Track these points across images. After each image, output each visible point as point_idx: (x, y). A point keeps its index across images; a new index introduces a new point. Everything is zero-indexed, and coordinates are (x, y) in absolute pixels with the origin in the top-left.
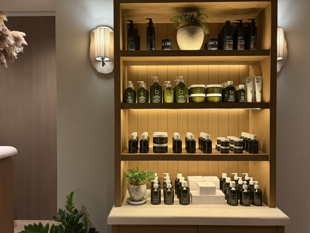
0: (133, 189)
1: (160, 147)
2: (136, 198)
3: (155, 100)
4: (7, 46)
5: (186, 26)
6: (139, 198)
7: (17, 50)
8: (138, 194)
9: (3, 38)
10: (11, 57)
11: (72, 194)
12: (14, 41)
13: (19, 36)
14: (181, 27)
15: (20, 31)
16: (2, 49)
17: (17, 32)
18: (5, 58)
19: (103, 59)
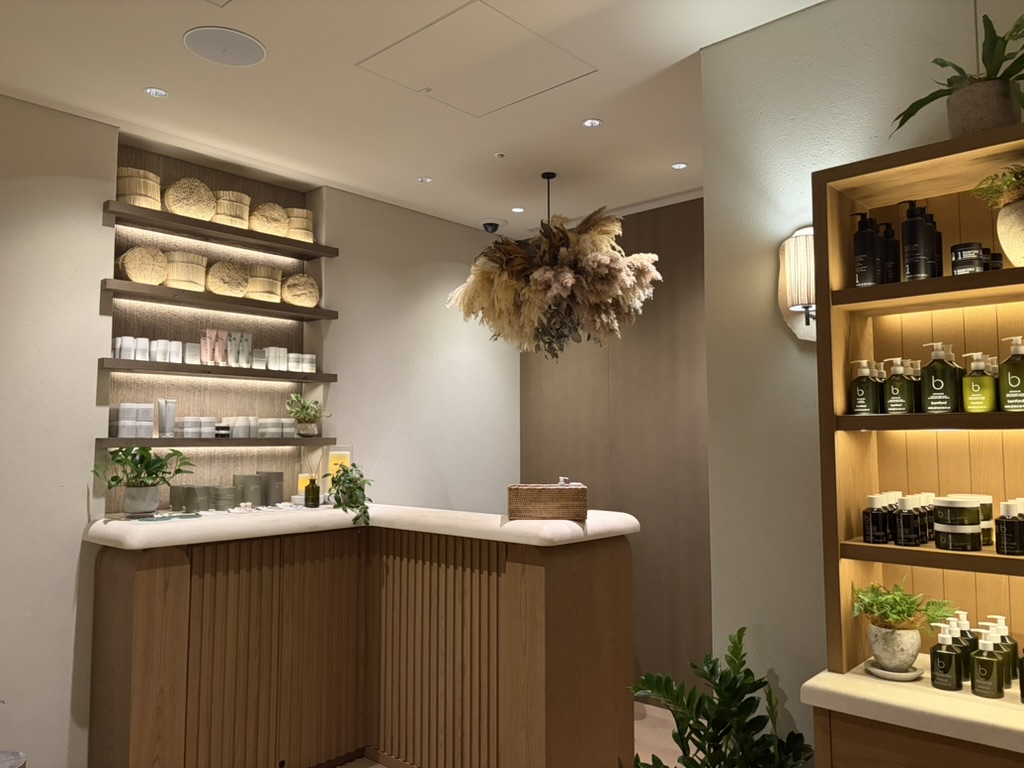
0: (876, 636)
1: (952, 534)
2: (886, 661)
3: (934, 406)
4: (620, 292)
5: (1016, 201)
6: (896, 662)
7: (642, 294)
8: (890, 649)
9: (612, 277)
10: (629, 314)
11: (741, 632)
12: (634, 278)
13: (646, 263)
14: (1005, 205)
15: (647, 252)
16: (610, 301)
17: (642, 254)
18: (616, 318)
19: (807, 308)
